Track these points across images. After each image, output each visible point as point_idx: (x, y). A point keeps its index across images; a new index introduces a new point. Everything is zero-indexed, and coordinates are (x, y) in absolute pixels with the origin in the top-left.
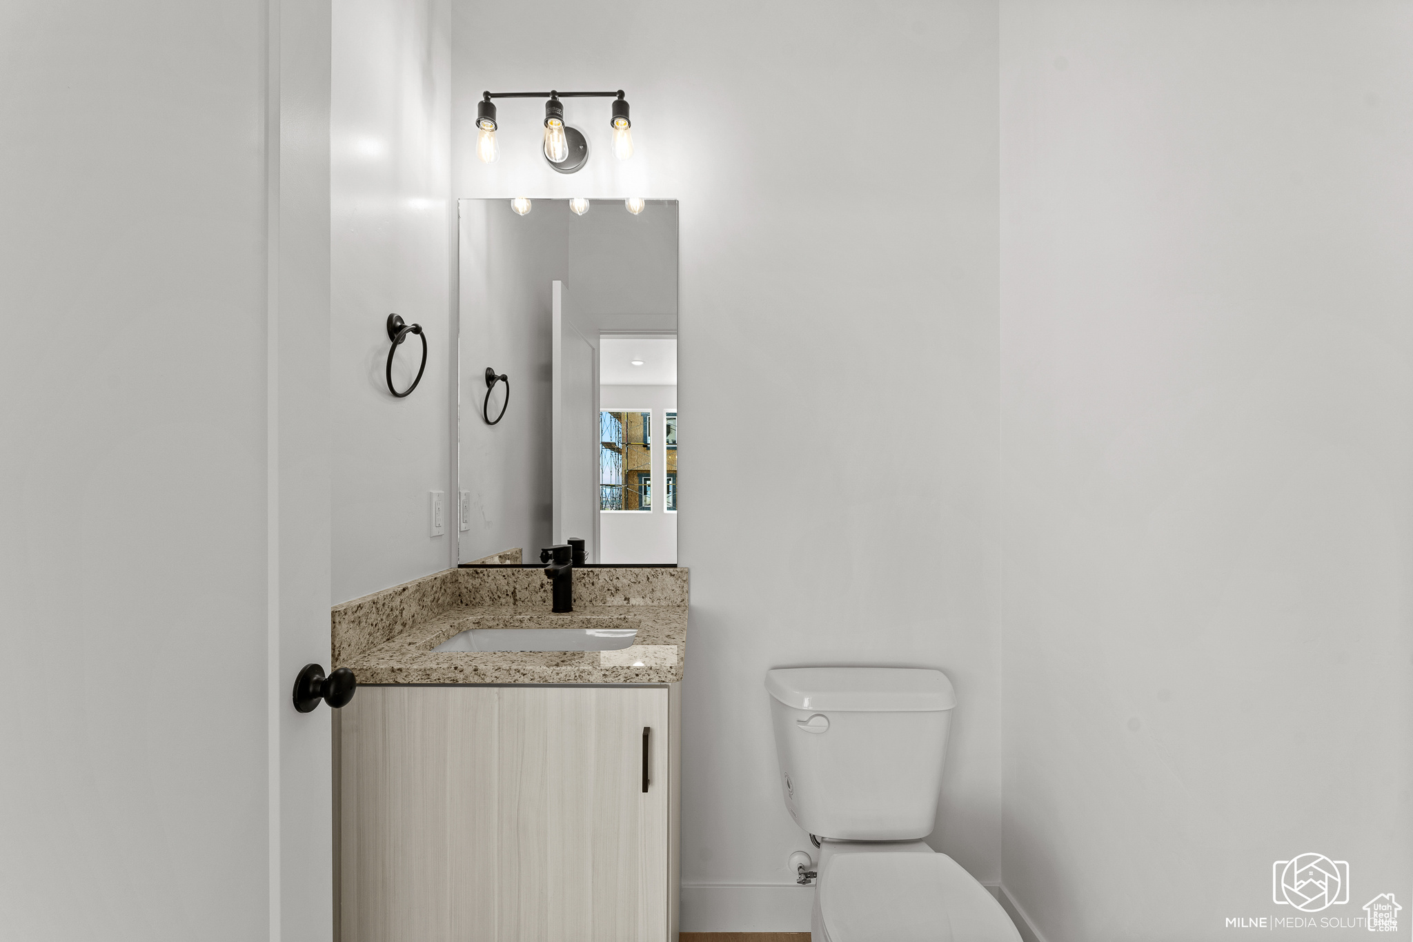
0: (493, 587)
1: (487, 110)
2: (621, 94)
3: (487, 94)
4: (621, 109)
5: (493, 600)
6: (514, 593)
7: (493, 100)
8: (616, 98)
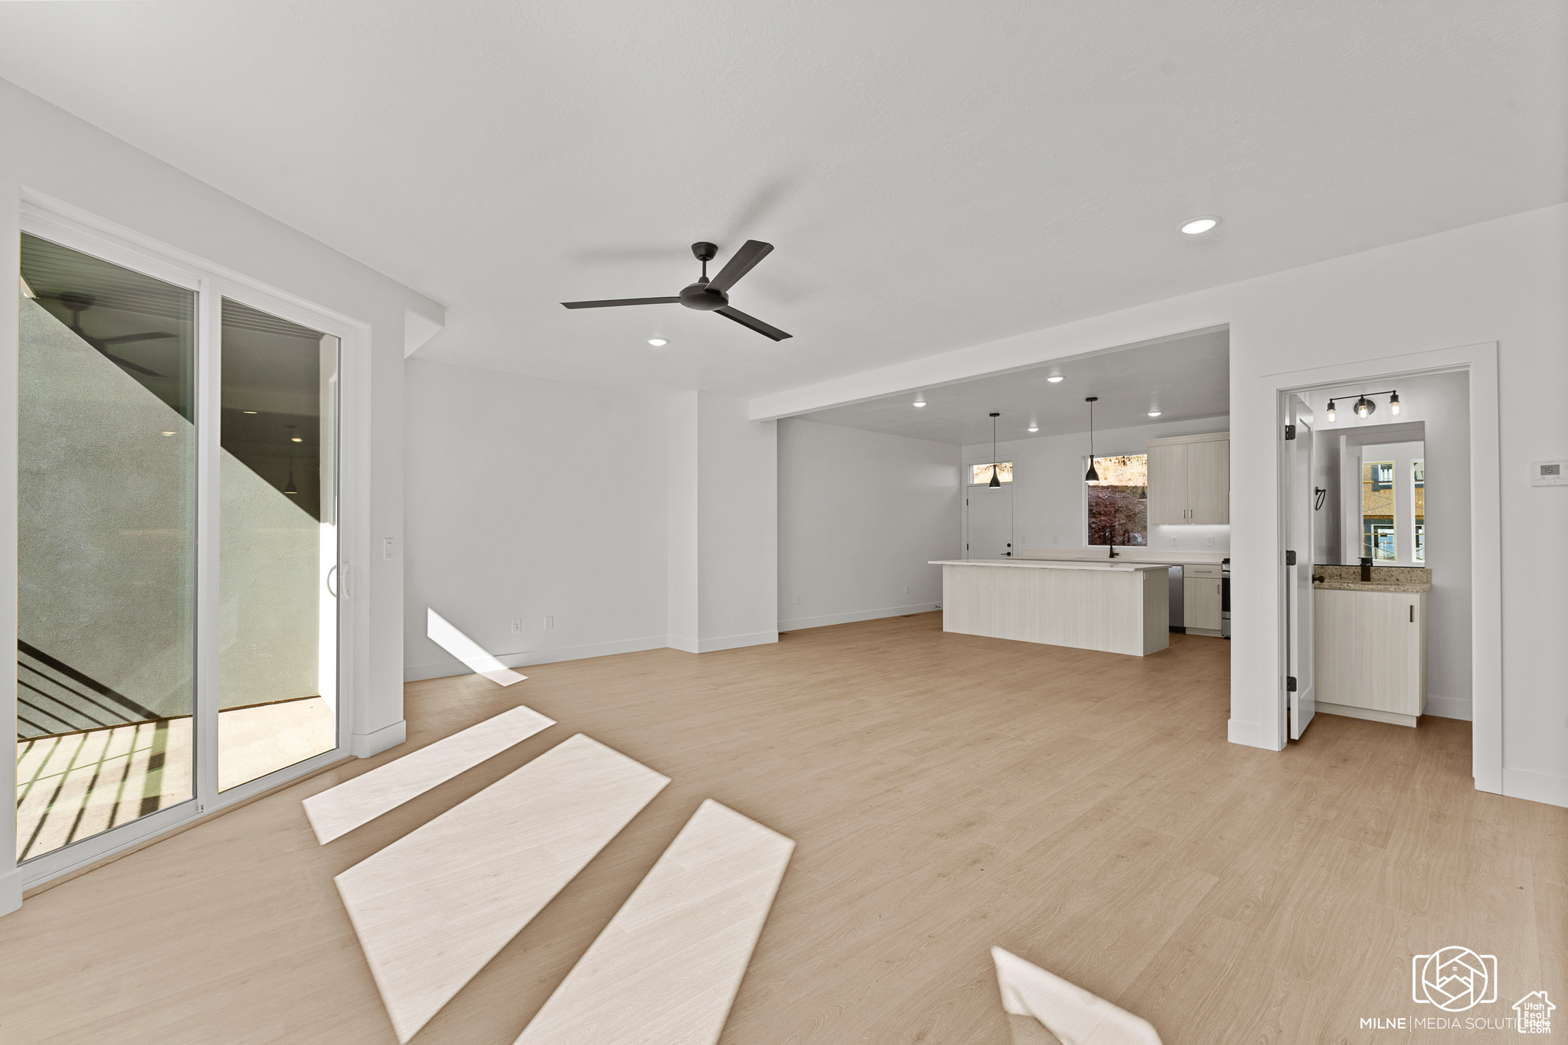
0: (1331, 572)
1: (1331, 406)
2: (1394, 392)
3: (1331, 400)
4: (1395, 398)
5: (1330, 577)
6: (1340, 575)
7: (1333, 401)
8: (1392, 394)
